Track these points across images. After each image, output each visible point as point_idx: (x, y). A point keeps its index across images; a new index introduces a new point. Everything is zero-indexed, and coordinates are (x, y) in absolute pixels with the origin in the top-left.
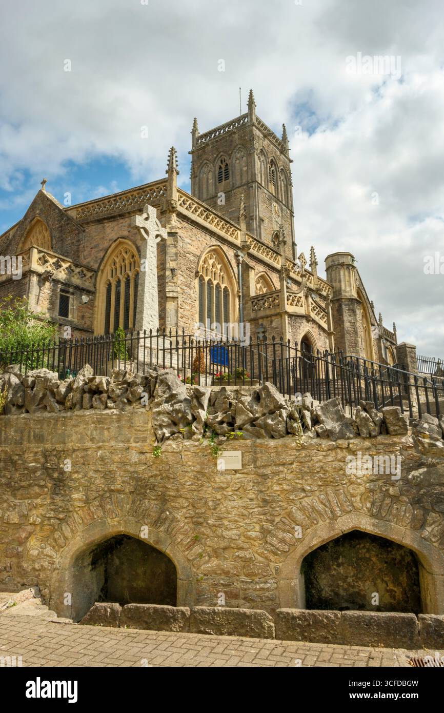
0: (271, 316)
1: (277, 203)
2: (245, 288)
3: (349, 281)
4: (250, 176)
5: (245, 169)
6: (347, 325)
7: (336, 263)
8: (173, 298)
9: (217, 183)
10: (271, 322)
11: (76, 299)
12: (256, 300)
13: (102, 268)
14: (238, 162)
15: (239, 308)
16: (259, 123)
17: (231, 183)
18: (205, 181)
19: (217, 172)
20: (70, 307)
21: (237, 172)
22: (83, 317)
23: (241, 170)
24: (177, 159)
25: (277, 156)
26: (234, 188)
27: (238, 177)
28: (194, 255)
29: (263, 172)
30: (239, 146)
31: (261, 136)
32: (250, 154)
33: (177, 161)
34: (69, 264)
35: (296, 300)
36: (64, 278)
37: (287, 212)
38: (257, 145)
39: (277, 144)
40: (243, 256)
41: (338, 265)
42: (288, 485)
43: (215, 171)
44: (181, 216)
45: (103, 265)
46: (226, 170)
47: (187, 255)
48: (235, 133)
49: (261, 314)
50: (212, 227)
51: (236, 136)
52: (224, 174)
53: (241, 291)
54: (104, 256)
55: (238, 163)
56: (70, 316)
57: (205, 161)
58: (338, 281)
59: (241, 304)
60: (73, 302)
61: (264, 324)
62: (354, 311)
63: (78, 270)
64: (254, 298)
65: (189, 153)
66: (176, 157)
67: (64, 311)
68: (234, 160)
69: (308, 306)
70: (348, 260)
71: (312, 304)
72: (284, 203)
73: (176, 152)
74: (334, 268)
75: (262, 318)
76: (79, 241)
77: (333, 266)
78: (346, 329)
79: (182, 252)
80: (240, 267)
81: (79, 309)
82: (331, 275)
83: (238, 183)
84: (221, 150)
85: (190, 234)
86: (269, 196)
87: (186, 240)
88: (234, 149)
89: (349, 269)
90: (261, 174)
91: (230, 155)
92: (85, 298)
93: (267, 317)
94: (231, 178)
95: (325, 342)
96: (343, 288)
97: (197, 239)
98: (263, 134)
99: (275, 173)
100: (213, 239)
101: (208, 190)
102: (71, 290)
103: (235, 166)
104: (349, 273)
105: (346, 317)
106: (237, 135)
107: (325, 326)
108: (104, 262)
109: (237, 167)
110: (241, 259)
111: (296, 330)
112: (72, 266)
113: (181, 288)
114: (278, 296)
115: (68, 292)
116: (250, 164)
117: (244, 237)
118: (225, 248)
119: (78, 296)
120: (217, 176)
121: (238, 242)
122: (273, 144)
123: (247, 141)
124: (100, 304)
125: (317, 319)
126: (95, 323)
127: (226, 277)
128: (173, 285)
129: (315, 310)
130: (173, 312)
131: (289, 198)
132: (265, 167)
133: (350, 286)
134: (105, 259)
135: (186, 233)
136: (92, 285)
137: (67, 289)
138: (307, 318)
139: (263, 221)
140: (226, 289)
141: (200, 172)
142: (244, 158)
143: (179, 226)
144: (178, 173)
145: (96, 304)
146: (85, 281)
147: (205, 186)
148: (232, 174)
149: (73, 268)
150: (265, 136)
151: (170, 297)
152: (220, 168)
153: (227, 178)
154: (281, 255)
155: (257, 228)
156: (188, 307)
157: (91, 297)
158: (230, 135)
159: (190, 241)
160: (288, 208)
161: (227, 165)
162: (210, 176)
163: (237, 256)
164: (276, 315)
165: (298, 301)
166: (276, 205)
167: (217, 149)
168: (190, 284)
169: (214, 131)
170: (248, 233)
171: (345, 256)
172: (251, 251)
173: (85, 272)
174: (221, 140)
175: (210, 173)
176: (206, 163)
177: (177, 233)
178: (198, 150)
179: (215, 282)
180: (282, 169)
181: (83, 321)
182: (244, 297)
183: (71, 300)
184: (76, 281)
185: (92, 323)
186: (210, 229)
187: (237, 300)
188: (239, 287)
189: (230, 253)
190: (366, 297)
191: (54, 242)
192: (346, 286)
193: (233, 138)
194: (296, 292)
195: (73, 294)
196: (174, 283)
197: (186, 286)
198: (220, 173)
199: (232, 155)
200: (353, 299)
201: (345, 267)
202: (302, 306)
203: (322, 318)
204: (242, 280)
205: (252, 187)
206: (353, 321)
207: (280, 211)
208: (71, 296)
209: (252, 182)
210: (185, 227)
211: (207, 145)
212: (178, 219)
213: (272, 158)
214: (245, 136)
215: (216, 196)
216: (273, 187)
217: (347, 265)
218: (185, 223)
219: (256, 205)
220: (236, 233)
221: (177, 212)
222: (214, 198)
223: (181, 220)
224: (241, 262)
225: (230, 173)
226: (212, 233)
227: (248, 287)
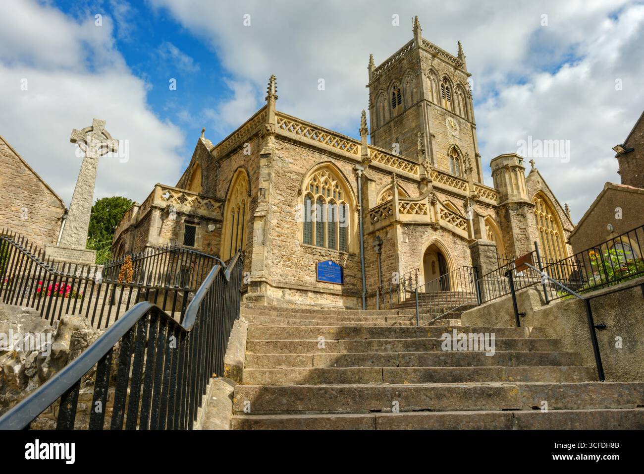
0: (385, 227)
1: (453, 117)
2: (365, 202)
3: (517, 184)
4: (419, 96)
5: (415, 90)
6: (516, 231)
7: (501, 166)
8: (260, 217)
9: (392, 109)
10: (387, 233)
11: (202, 228)
12: (373, 213)
13: (228, 197)
14: (408, 85)
15: (359, 222)
16: (427, 44)
17: (403, 106)
18: (381, 110)
19: (391, 98)
20: (196, 236)
21: (409, 95)
22: (209, 245)
23: (412, 92)
24: (276, 85)
25: (451, 73)
26: (406, 110)
27: (410, 99)
28: (298, 174)
29: (434, 91)
30: (408, 70)
31: (430, 56)
33: (276, 87)
34: (196, 197)
35: (417, 207)
36: (189, 211)
37: (467, 125)
38: (425, 66)
39: (450, 62)
40: (362, 169)
41: (502, 168)
43: (389, 98)
44: (278, 137)
45: (229, 195)
46: (399, 95)
47: (289, 174)
48: (403, 59)
49: (378, 226)
50: (323, 145)
51: (405, 62)
52: (397, 99)
53: (360, 204)
54: (229, 186)
56: (196, 244)
57: (381, 91)
58: (503, 185)
59: (361, 218)
60: (199, 232)
61: (381, 236)
63: (205, 201)
64: (373, 210)
65: (367, 86)
67: (190, 239)
68: (405, 84)
69: (436, 213)
70: (510, 163)
71: (442, 211)
72: (463, 116)
73: (275, 79)
74: (499, 172)
75: (378, 230)
77: (497, 170)
78: (515, 236)
79: (281, 172)
80: (359, 181)
81: (204, 238)
82: (496, 179)
83: (410, 105)
84: (393, 77)
85: (292, 153)
86: (442, 112)
87: (287, 160)
88: (404, 74)
89: (515, 171)
90: (432, 92)
91: (400, 81)
92: (211, 227)
93: (382, 228)
94: (402, 102)
95: (465, 252)
96: (509, 192)
97: (301, 157)
98: (431, 54)
99: (450, 90)
100: (323, 156)
101: (384, 117)
102: (196, 220)
103: (406, 90)
104: (516, 175)
105: (515, 223)
106: (406, 60)
108: (230, 192)
109: (409, 91)
110: (360, 173)
111: (416, 238)
112: (198, 197)
113: (279, 207)
114: (392, 205)
115: (193, 223)
116: (419, 85)
117: (365, 150)
118: (340, 164)
119: (205, 225)
120: (391, 103)
121: (359, 157)
122: (444, 62)
123: (415, 64)
124: (227, 231)
125: (450, 226)
126: (222, 249)
127: (343, 193)
128: (264, 204)
129: (446, 217)
130: (261, 230)
131: (469, 111)
132: (436, 86)
133: (518, 188)
134: (231, 189)
135: (287, 153)
136: (220, 214)
137: (192, 220)
138: (434, 227)
139: (434, 136)
141: (377, 102)
142: (414, 81)
143: (278, 147)
144: (276, 98)
145: (223, 231)
146: (212, 211)
147: (382, 114)
148: (404, 97)
149: (200, 200)
150: (434, 56)
151: (257, 216)
152: (394, 94)
153: (400, 103)
154: (419, 165)
156: (287, 226)
157: (218, 225)
158: (400, 62)
159: (292, 161)
160: (467, 120)
161: (399, 90)
162: (386, 104)
163: (355, 170)
164: (390, 225)
165: (420, 209)
166: (452, 119)
167: (390, 78)
168: (291, 202)
169: (387, 62)
171: (510, 158)
172: (375, 163)
173: (213, 203)
174: (392, 68)
175: (386, 101)
177: (270, 154)
178: (374, 82)
179: (328, 199)
180: (458, 84)
181: (209, 249)
182: (363, 210)
183: (197, 230)
184: (202, 212)
185: (219, 250)
186: (320, 147)
187: (356, 214)
188: (358, 200)
189: (347, 168)
191: (204, 180)
192: (512, 190)
193: (402, 64)
194: (417, 199)
195: (198, 224)
196: (266, 202)
197: (285, 205)
198: (394, 99)
199: (403, 80)
200: (521, 203)
201: (511, 170)
202: (425, 213)
203: (460, 224)
204: (362, 193)
205: (421, 105)
206: (523, 227)
207: (457, 125)
208: (197, 226)
209: (421, 101)
210: (286, 148)
211: (381, 76)
212: (277, 141)
213: (445, 75)
214: (412, 60)
215: (391, 121)
216: (448, 103)
217: (512, 166)
218: (286, 144)
219: (425, 123)
220: (355, 148)
221: (275, 135)
222: (389, 123)
223: (281, 142)
224: (360, 175)
225: (402, 97)
226: (322, 151)
227: (367, 200)
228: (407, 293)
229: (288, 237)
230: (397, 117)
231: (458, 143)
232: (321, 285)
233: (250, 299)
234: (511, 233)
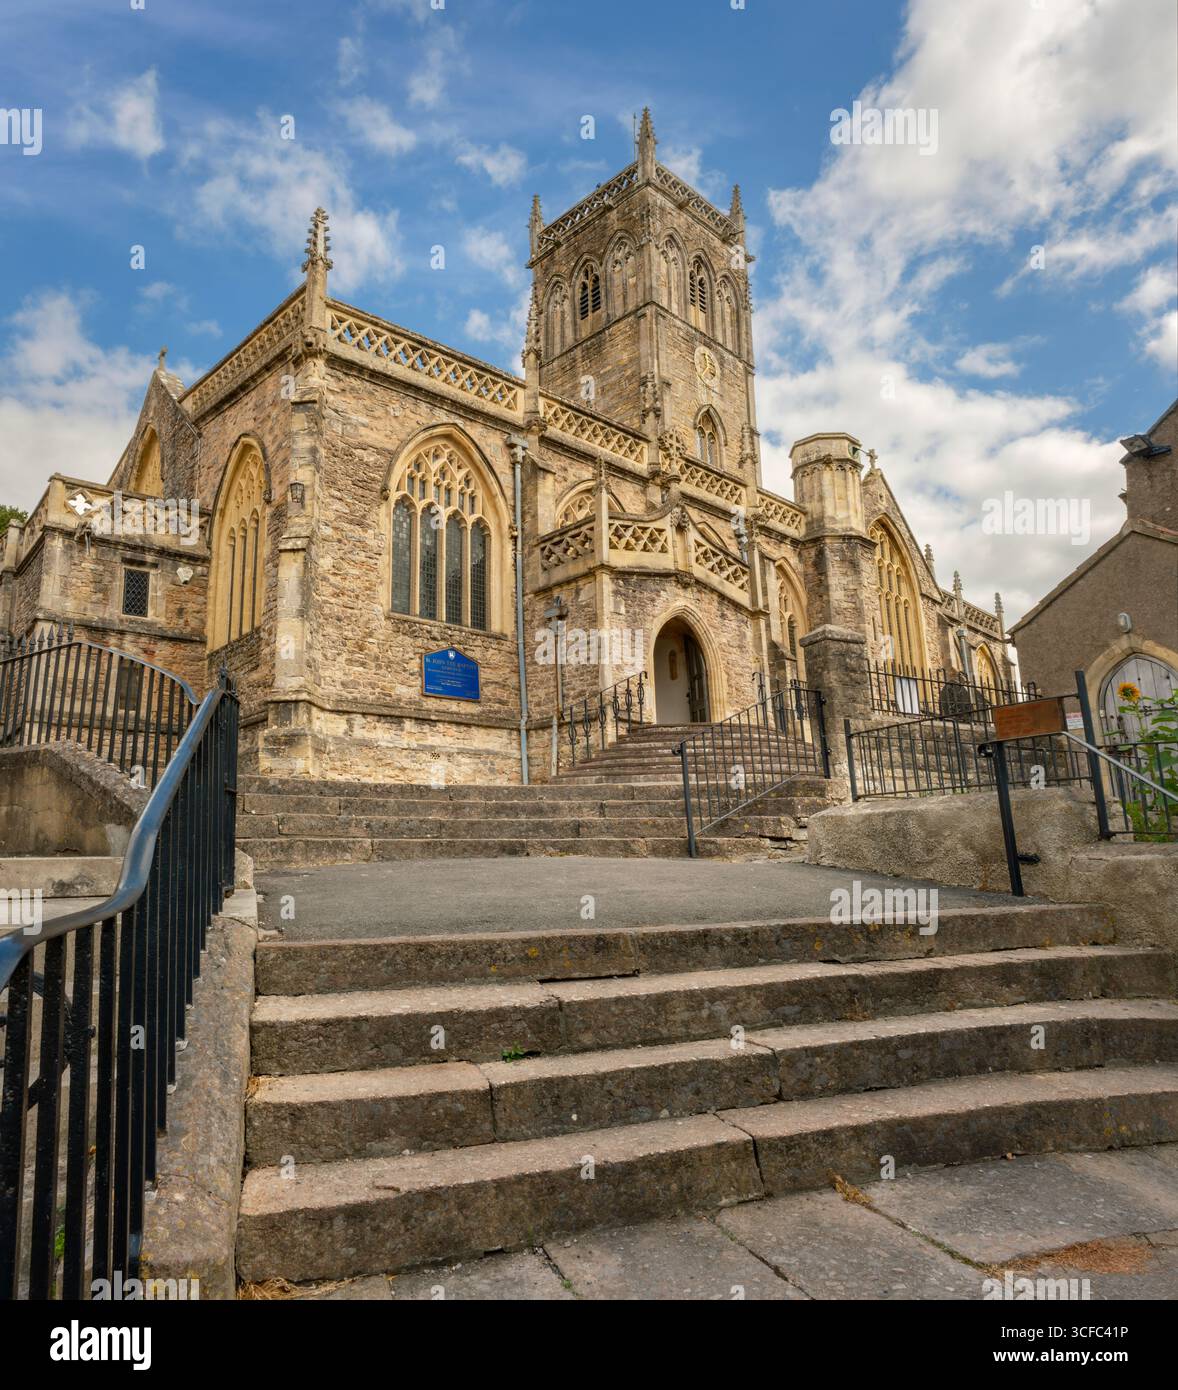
0: (575, 579)
1: (710, 347)
2: (528, 518)
3: (845, 497)
4: (641, 294)
5: (632, 281)
6: (837, 595)
7: (814, 457)
8: (293, 550)
9: (579, 321)
10: (578, 593)
11: (163, 576)
12: (548, 544)
13: (220, 505)
14: (618, 268)
15: (515, 566)
16: (666, 179)
17: (604, 315)
18: (557, 319)
19: (579, 296)
20: (151, 594)
21: (617, 291)
22: (180, 612)
23: (625, 285)
24: (328, 234)
25: (714, 249)
26: (611, 323)
27: (619, 302)
28: (379, 451)
29: (674, 286)
30: (619, 234)
31: (669, 205)
32: (642, 246)
33: (327, 239)
35: (646, 536)
37: (736, 367)
38: (660, 227)
39: (712, 224)
40: (526, 444)
41: (817, 461)
43: (574, 296)
45: (221, 499)
46: (596, 289)
47: (358, 452)
48: (609, 208)
49: (559, 574)
50: (437, 384)
51: (613, 215)
52: (591, 299)
53: (519, 524)
54: (222, 480)
55: (619, 272)
56: (150, 612)
57: (555, 279)
58: (817, 497)
59: (519, 557)
60: (157, 584)
61: (563, 597)
62: (854, 566)
64: (548, 538)
66: (326, 229)
67: (136, 604)
68: (610, 265)
69: (686, 550)
70: (842, 450)
71: (699, 545)
72: (730, 347)
73: (326, 218)
74: (808, 470)
75: (559, 585)
77: (804, 465)
78: (835, 604)
79: (341, 445)
80: (518, 471)
81: (169, 597)
83: (619, 313)
84: (585, 248)
85: (367, 402)
86: (687, 333)
87: (354, 417)
88: (609, 243)
89: (843, 470)
90: (670, 288)
91: (601, 257)
92: (184, 573)
93: (568, 582)
94: (603, 305)
95: (743, 636)
96: (829, 511)
97: (387, 412)
98: (674, 201)
99: (707, 286)
100: (438, 411)
101: (563, 336)
102: (149, 558)
103: (612, 279)
104: (844, 479)
105: (836, 578)
106: (615, 211)
108: (223, 493)
109: (617, 280)
110: (520, 453)
111: (642, 606)
113: (336, 529)
114: (592, 529)
115: (142, 563)
116: (643, 270)
117: (532, 401)
118: (475, 431)
119: (169, 569)
120: (578, 307)
121: (518, 415)
122: (700, 222)
123: (635, 221)
124: (220, 582)
125: (715, 580)
126: (210, 622)
127: (480, 497)
128: (303, 521)
129: (708, 560)
131: (743, 336)
132: (679, 274)
134: (225, 486)
135: (353, 401)
136: (203, 543)
137: (139, 556)
138: (682, 579)
139: (668, 385)
140: (480, 527)
141: (548, 303)
142: (631, 258)
143: (334, 386)
144: (329, 266)
145: (212, 582)
147: (558, 329)
148: (606, 295)
150: (681, 207)
151: (286, 551)
152: (585, 287)
153: (596, 307)
154: (648, 441)
156: (356, 572)
157: (199, 569)
158: (601, 215)
159: (365, 420)
160: (739, 357)
161: (596, 279)
162: (567, 308)
163: (510, 446)
164: (585, 576)
165: (653, 540)
166: (707, 351)
167: (576, 249)
168: (364, 516)
169: (572, 214)
171: (833, 441)
174: (583, 229)
175: (568, 302)
176: (558, 282)
177: (314, 402)
178: (541, 258)
180: (725, 276)
181: (182, 621)
182: (525, 538)
183: (152, 580)
184: (162, 538)
185: (203, 622)
186: (430, 388)
187: (509, 546)
188: (515, 515)
189: (491, 442)
192: (836, 508)
193: (607, 219)
194: (646, 518)
195: (155, 566)
196: (306, 516)
197: (351, 522)
198: (584, 299)
199: (607, 256)
200: (851, 537)
201: (834, 466)
202: (663, 550)
204: (523, 500)
205: (644, 315)
206: (852, 587)
207: (716, 365)
208: (153, 572)
209: (645, 305)
210: (352, 389)
211: (558, 245)
212: (330, 371)
213: (699, 253)
214: (631, 210)
215: (576, 347)
216: (702, 315)
218: (352, 380)
219: (652, 353)
221: (325, 355)
222: (570, 350)
223: (340, 374)
224: (520, 459)
225: (603, 293)
226: (435, 398)
227: (535, 516)
228: (620, 724)
229: (357, 597)
230: (592, 337)
231: (717, 403)
232: (431, 704)
233: (274, 740)
234: (825, 597)
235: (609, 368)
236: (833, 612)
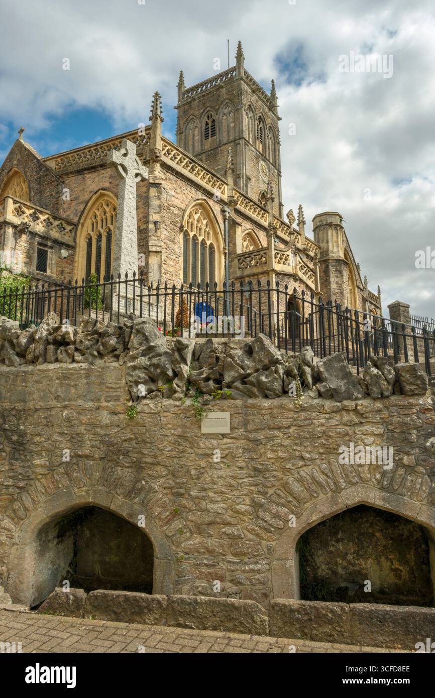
0: (258, 274)
1: (265, 162)
2: (231, 245)
3: (337, 242)
4: (237, 133)
5: (232, 125)
6: (333, 286)
7: (324, 223)
8: (156, 252)
9: (204, 140)
11: (55, 253)
12: (242, 258)
13: (82, 221)
14: (225, 117)
15: (225, 266)
16: (248, 77)
17: (218, 140)
18: (191, 137)
19: (204, 128)
20: (49, 261)
21: (224, 129)
22: (62, 272)
23: (228, 126)
24: (161, 105)
25: (266, 113)
26: (220, 145)
27: (225, 134)
28: (179, 209)
29: (250, 130)
30: (226, 101)
31: (249, 90)
32: (238, 109)
33: (161, 107)
34: (47, 216)
35: (284, 258)
36: (42, 231)
37: (274, 172)
38: (245, 101)
39: (265, 100)
40: (230, 211)
41: (326, 225)
42: (285, 452)
43: (201, 127)
44: (166, 167)
45: (83, 218)
46: (213, 126)
47: (172, 208)
48: (222, 87)
49: (248, 272)
50: (198, 180)
51: (224, 90)
52: (211, 130)
53: (227, 248)
54: (84, 209)
55: (225, 119)
56: (48, 271)
57: (192, 117)
58: (325, 241)
59: (227, 262)
60: (51, 257)
62: (341, 273)
63: (57, 223)
64: (240, 255)
65: (175, 108)
66: (161, 103)
67: (42, 265)
68: (221, 116)
69: (296, 265)
70: (336, 220)
71: (300, 263)
72: (271, 162)
73: (160, 97)
74: (322, 229)
75: (249, 276)
76: (58, 193)
77: (321, 226)
78: (332, 290)
79: (166, 205)
80: (227, 223)
81: (57, 263)
82: (318, 235)
83: (225, 140)
84: (208, 104)
85: (175, 186)
86: (256, 154)
87: (170, 192)
88: (221, 104)
89: (337, 229)
90: (249, 131)
91: (217, 111)
92: (64, 253)
93: (253, 275)
94: (217, 135)
96: (331, 248)
97: (181, 191)
98: (251, 88)
99: (263, 131)
100: (199, 193)
101: (194, 147)
102: (49, 244)
103: (222, 123)
104: (337, 233)
105: (333, 278)
106: (224, 89)
107: (313, 286)
108: (85, 215)
109: (225, 123)
110: (228, 215)
112: (50, 217)
113: (165, 243)
114: (265, 253)
115: (46, 246)
116: (238, 121)
117: (231, 191)
118: (211, 203)
119: (57, 250)
120: (204, 133)
121: (226, 198)
122: (261, 99)
123: (235, 96)
124: (80, 259)
125: (305, 278)
127: (211, 233)
128: (156, 238)
129: (302, 269)
130: (156, 267)
131: (277, 157)
132: (252, 124)
133: (338, 246)
134: (86, 212)
135: (170, 185)
136: (71, 239)
137: (44, 242)
138: (295, 277)
139: (250, 179)
140: (211, 246)
141: (186, 128)
142: (232, 114)
143: (163, 177)
144: (162, 121)
145: (76, 259)
146: (65, 234)
147: (191, 143)
148: (219, 131)
149: (52, 220)
150: (253, 91)
151: (153, 251)
152: (207, 124)
153: (213, 134)
154: (268, 213)
155: (243, 186)
156: (172, 263)
157: (70, 251)
158: (218, 89)
159: (174, 194)
160: (275, 167)
161: (214, 121)
162: (196, 132)
163: (223, 211)
164: (263, 273)
165: (286, 260)
166: (264, 163)
167: (204, 104)
168: (174, 238)
169: (201, 85)
170: (236, 188)
171: (333, 216)
172: (238, 207)
173: (65, 225)
174: (207, 94)
175: (197, 129)
176: (193, 118)
177: (161, 184)
178: (184, 105)
179: (200, 239)
180: (270, 127)
181: (63, 277)
182: (231, 254)
183: (49, 254)
184: (55, 234)
185: (72, 278)
186: (196, 181)
187: (223, 257)
188: (225, 243)
189: (216, 208)
190: (352, 259)
191: (32, 194)
192: (333, 247)
193: (220, 92)
194: (284, 250)
195: (51, 248)
196: (157, 236)
197: (170, 241)
198: (207, 130)
199: (220, 111)
200: (340, 260)
201: (333, 227)
202: (289, 264)
203: (310, 277)
204: (229, 236)
205: (239, 144)
206: (340, 283)
207: (267, 170)
208: (49, 250)
209: (240, 139)
210: (169, 179)
211: (194, 100)
212: (162, 170)
213: (260, 114)
214: (232, 90)
215: (202, 153)
216: (261, 145)
217: (335, 225)
218: (169, 174)
219: (243, 163)
220: (223, 188)
221: (161, 162)
222: (200, 155)
223: (165, 171)
224: (227, 218)
225: (217, 129)
226: (198, 187)
227: (234, 244)
229: (172, 275)
230: (211, 150)
234: (328, 287)
235: (220, 167)
236: (332, 293)
